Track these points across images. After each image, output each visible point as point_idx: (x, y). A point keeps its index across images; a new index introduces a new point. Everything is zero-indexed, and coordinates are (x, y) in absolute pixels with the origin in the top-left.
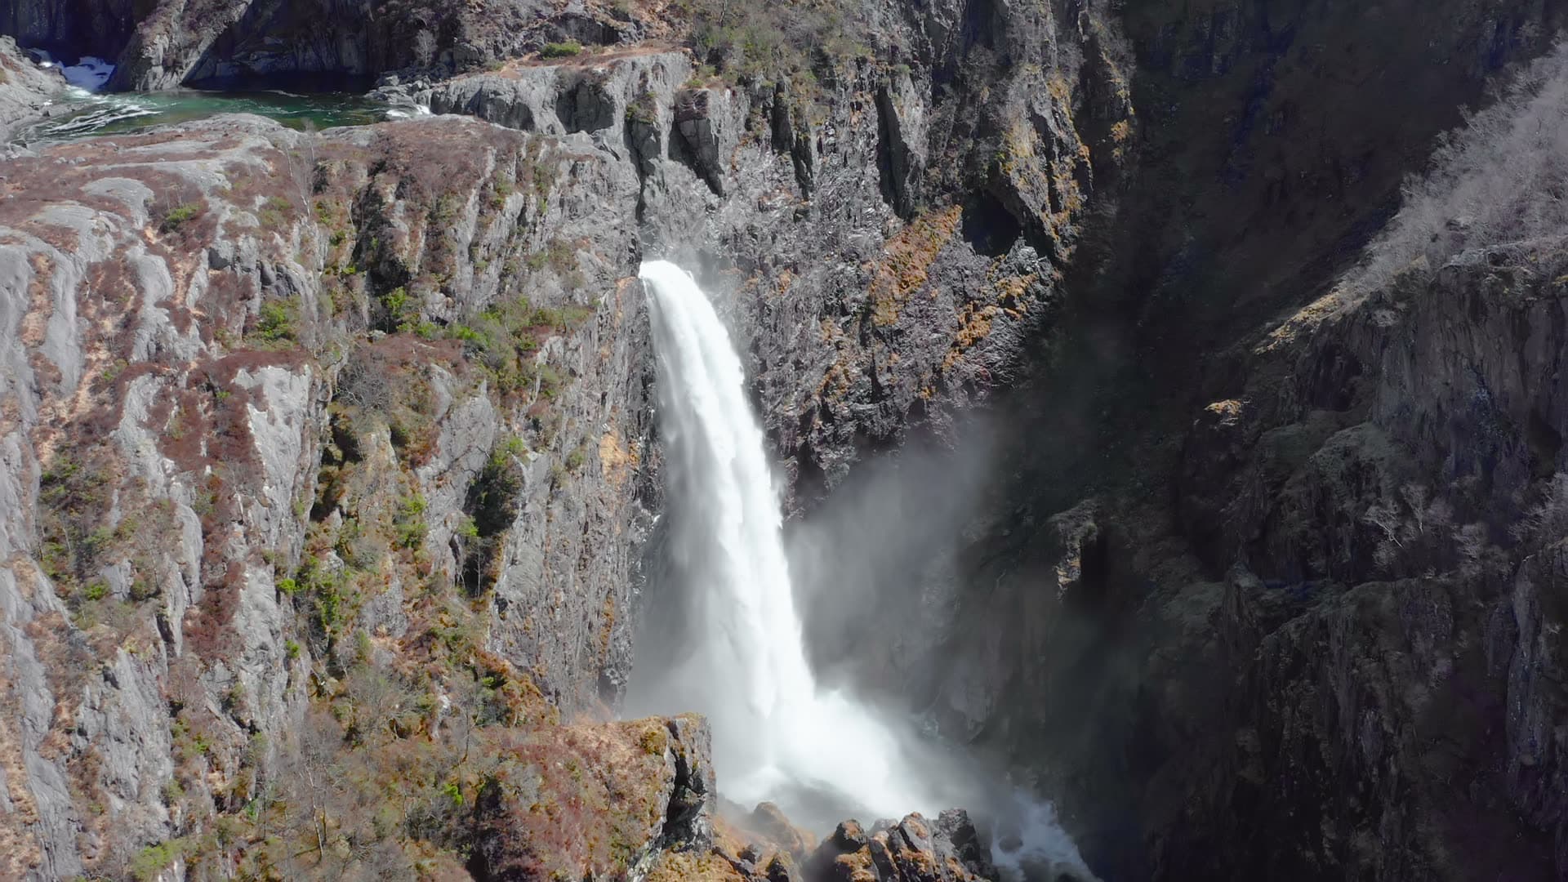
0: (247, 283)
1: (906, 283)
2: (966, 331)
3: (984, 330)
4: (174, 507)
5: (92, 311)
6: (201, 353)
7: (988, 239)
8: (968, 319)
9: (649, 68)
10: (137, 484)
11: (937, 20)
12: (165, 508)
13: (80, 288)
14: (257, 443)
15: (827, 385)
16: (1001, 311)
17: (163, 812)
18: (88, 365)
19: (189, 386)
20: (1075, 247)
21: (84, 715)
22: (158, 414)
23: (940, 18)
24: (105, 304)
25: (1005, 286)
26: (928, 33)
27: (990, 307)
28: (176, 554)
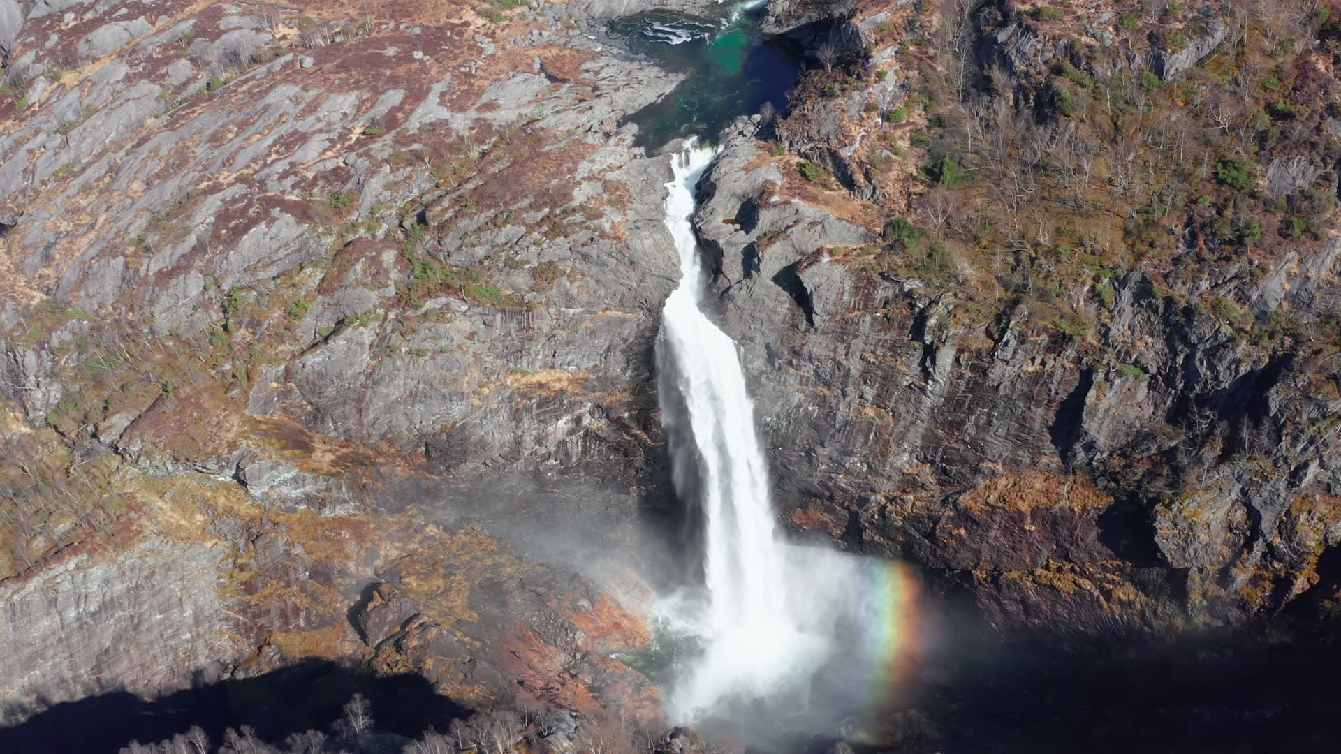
0: (350, 177)
1: (1004, 500)
2: (1051, 575)
3: (1066, 589)
4: (189, 233)
5: (275, 149)
6: (283, 192)
7: (1124, 542)
8: (1059, 570)
9: (809, 220)
10: (189, 217)
11: (1198, 364)
12: (187, 232)
13: (281, 137)
14: (246, 237)
15: (894, 498)
16: (1096, 593)
17: (96, 307)
18: (248, 167)
19: (258, 200)
20: (1220, 624)
21: (95, 266)
22: (234, 201)
23: (1202, 363)
24: (283, 149)
25: (1113, 582)
26: (1184, 366)
27: (1087, 582)
28: (174, 247)
